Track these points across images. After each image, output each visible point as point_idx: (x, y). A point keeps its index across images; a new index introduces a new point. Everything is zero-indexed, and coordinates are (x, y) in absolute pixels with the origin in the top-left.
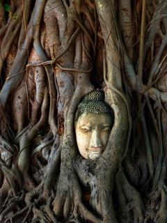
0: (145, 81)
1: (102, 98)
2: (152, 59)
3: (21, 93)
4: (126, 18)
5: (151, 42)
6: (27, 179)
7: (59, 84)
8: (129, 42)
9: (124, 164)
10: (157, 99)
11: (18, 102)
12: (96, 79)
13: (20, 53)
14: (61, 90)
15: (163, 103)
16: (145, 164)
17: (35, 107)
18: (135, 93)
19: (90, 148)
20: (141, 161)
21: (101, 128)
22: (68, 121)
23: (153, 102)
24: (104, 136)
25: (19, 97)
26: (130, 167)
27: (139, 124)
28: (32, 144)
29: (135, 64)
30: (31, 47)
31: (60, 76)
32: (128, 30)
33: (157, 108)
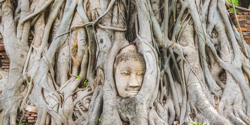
0: (170, 38)
2: (175, 20)
3: (65, 50)
7: (99, 41)
9: (155, 105)
10: (180, 53)
11: (62, 59)
14: (101, 46)
15: (185, 56)
16: (173, 106)
17: (76, 62)
19: (129, 88)
20: (170, 103)
23: (176, 55)
25: (64, 54)
27: (165, 76)
30: (75, 11)
33: (180, 60)
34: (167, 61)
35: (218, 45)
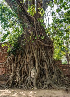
0: (42, 66)
1: (35, 68)
3: (23, 69)
4: (39, 57)
5: (42, 60)
6: (23, 83)
8: (39, 60)
9: (39, 79)
11: (22, 70)
12: (34, 65)
13: (23, 62)
14: (29, 68)
15: (45, 69)
17: (25, 71)
18: (41, 68)
20: (42, 79)
21: (35, 72)
22: (30, 72)
23: (44, 69)
24: (35, 74)
26: (40, 80)
28: (24, 77)
29: (40, 63)
30: (25, 62)
31: (29, 66)
32: (39, 58)
34: (42, 70)
35: (52, 67)
